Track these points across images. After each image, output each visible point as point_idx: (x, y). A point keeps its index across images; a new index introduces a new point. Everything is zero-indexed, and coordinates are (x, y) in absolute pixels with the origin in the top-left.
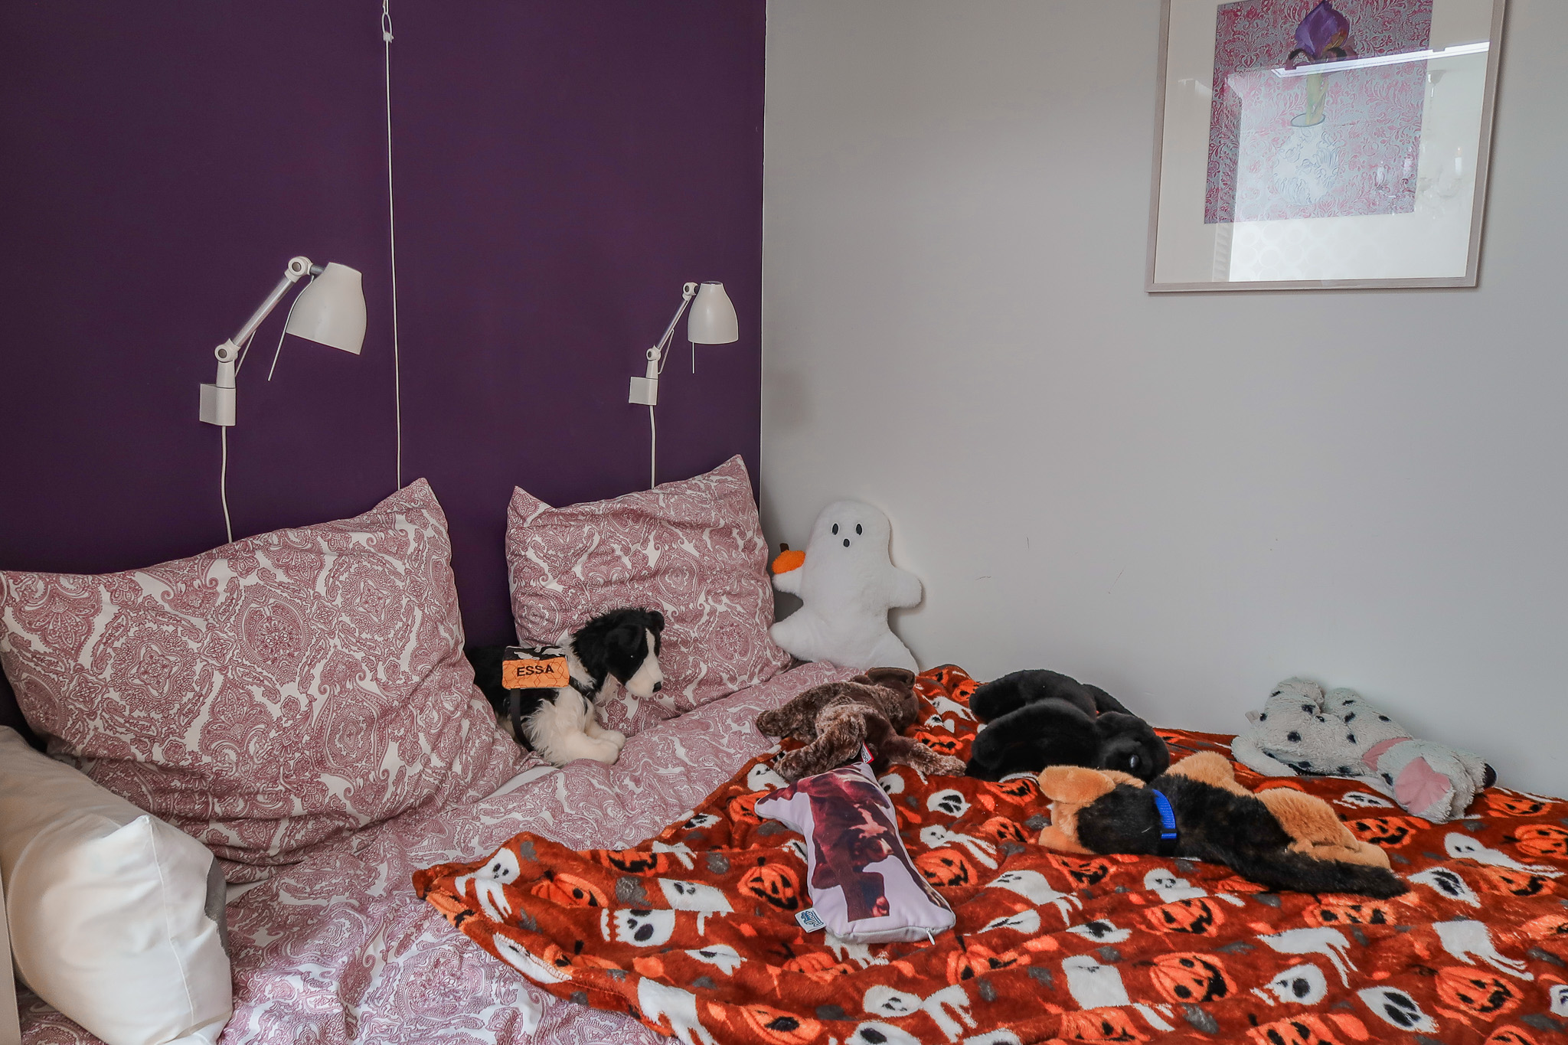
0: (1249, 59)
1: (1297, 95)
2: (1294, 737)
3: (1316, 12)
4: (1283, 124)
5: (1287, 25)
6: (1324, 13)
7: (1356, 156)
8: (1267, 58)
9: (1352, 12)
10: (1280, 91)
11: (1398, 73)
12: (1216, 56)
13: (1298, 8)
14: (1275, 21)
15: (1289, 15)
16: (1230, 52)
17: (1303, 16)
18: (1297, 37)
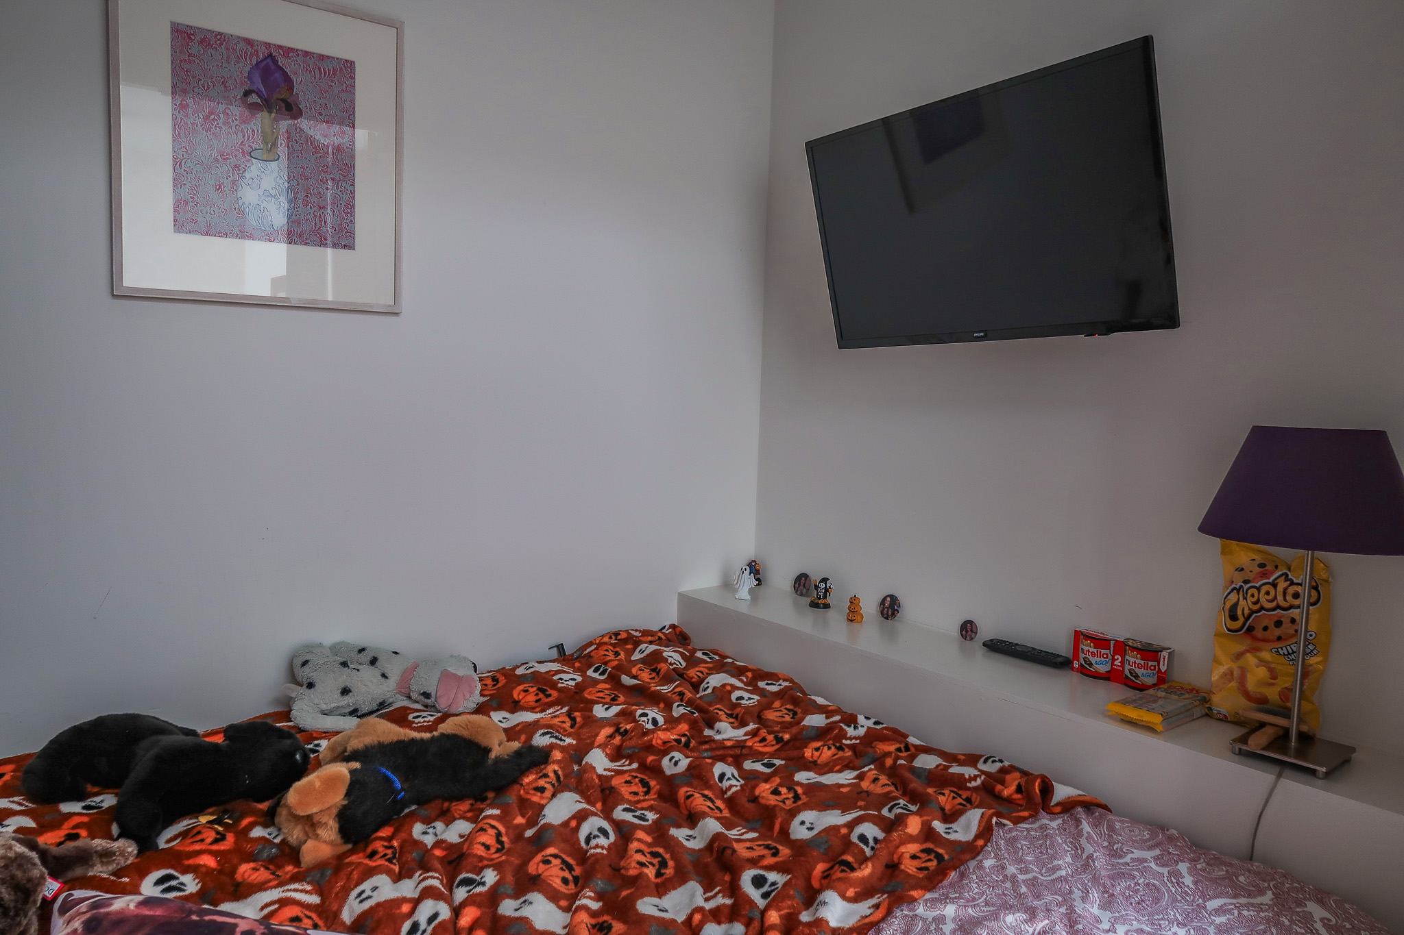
0: (206, 85)
1: (253, 131)
2: (345, 691)
3: (265, 63)
4: (243, 152)
5: (241, 65)
6: (273, 67)
7: (307, 196)
8: (223, 89)
9: (295, 74)
10: (237, 123)
11: (334, 135)
12: (173, 71)
13: (249, 53)
14: (228, 57)
15: (241, 56)
16: (187, 71)
17: (254, 62)
18: (249, 77)
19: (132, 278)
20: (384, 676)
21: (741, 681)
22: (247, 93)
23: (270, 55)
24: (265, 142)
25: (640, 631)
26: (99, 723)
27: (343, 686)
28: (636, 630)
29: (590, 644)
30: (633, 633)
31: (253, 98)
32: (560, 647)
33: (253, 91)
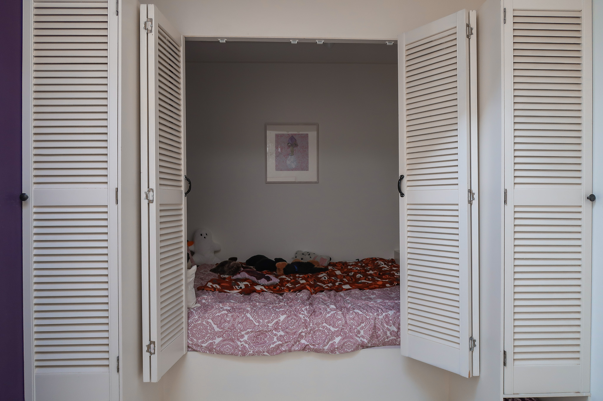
19: (269, 180)
20: (310, 257)
21: (389, 267)
22: (288, 144)
23: (292, 136)
24: (291, 152)
25: (379, 258)
26: (258, 255)
27: (302, 258)
28: (378, 258)
29: (365, 259)
30: (377, 258)
31: (289, 144)
32: (358, 260)
33: (289, 143)
